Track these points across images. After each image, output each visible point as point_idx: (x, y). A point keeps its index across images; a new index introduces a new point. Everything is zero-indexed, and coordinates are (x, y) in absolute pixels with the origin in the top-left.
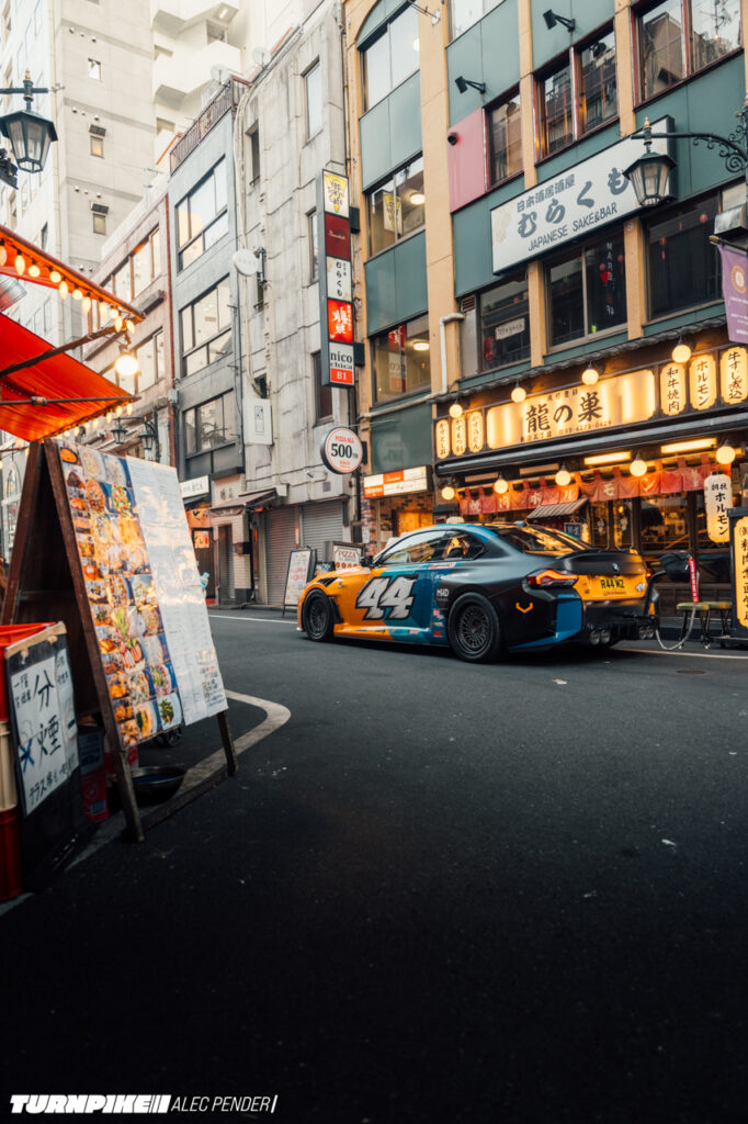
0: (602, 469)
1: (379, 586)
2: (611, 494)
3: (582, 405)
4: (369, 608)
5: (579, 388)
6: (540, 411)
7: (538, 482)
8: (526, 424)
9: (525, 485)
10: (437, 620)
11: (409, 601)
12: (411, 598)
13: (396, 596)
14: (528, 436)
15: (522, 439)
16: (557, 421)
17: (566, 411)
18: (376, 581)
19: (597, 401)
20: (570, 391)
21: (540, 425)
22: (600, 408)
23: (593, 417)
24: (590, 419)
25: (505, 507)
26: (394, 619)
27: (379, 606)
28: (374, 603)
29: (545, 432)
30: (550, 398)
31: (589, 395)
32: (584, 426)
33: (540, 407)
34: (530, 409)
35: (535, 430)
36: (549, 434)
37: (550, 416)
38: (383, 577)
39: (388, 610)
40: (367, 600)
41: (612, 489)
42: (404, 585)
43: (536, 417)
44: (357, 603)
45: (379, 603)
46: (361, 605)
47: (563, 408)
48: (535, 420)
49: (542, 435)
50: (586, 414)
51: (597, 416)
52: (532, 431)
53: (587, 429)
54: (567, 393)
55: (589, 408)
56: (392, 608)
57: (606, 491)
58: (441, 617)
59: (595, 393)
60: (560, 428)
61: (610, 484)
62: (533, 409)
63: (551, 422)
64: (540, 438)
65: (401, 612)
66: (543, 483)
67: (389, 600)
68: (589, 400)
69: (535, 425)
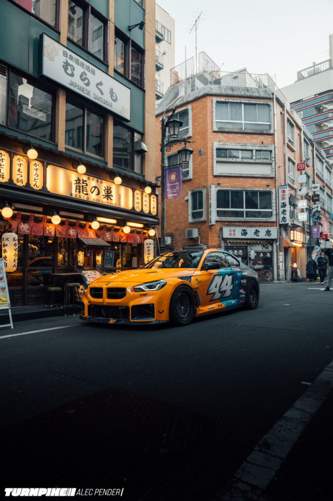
0: (108, 225)
1: (218, 280)
2: (109, 239)
3: (104, 190)
4: (214, 294)
5: (104, 182)
6: (83, 183)
7: (75, 223)
8: (74, 187)
9: (66, 223)
10: (242, 294)
11: (231, 287)
12: (232, 285)
13: (227, 285)
14: (74, 193)
15: (71, 194)
16: (92, 193)
17: (96, 189)
18: (217, 277)
19: (111, 192)
20: (100, 180)
21: (83, 191)
22: (112, 196)
23: (109, 199)
24: (108, 199)
25: (51, 233)
26: (225, 297)
27: (220, 292)
28: (217, 290)
29: (86, 196)
30: (89, 179)
31: (107, 186)
32: (104, 201)
33: (83, 181)
34: (77, 179)
35: (79, 192)
36: (88, 198)
37: (89, 188)
38: (219, 275)
39: (223, 293)
40: (213, 289)
41: (109, 236)
42: (228, 279)
43: (81, 185)
44: (208, 292)
45: (220, 289)
46: (210, 293)
47: (95, 187)
48: (80, 187)
49: (83, 197)
50: (106, 196)
51: (111, 200)
52: (77, 193)
53: (106, 204)
54: (97, 181)
55: (108, 193)
56: (225, 291)
57: (107, 236)
58: (244, 292)
59: (111, 188)
60: (93, 197)
61: (109, 233)
62: (79, 180)
63: (89, 192)
64: (82, 198)
65: (228, 293)
66: (78, 224)
67: (224, 288)
68: (108, 190)
69: (79, 189)
